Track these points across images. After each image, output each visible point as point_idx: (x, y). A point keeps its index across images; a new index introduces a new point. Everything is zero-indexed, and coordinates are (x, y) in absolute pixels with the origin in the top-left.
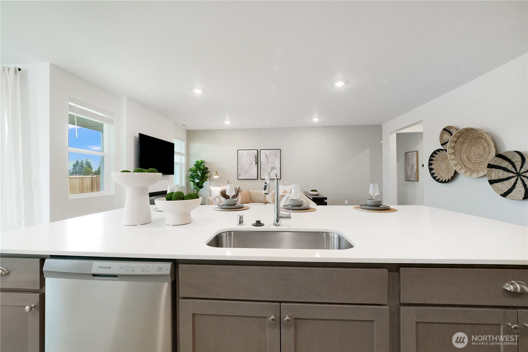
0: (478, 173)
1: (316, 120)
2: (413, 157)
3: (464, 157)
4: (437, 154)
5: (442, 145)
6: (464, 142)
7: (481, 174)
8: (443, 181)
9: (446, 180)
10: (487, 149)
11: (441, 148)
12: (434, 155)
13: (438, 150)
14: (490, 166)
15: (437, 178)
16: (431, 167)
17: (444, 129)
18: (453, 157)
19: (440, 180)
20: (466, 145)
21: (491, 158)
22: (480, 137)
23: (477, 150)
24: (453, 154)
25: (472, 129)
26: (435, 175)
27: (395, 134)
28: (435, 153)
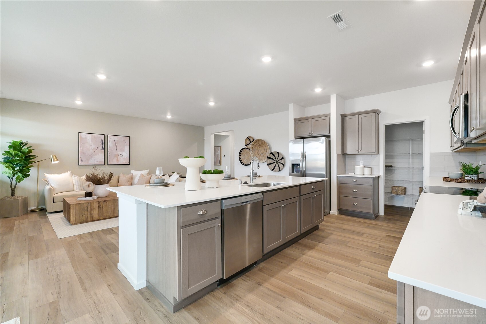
0: (262, 161)
1: (169, 117)
2: (218, 150)
3: (256, 152)
4: (243, 150)
5: (246, 145)
6: (256, 146)
7: (264, 161)
8: (246, 164)
9: (247, 164)
10: (266, 150)
11: (246, 147)
12: (242, 151)
13: (244, 148)
14: (268, 158)
15: (243, 163)
16: (240, 157)
17: (247, 138)
18: (252, 152)
19: (245, 164)
20: (257, 147)
21: (268, 154)
22: (263, 144)
23: (261, 150)
24: (252, 151)
25: (261, 140)
26: (242, 162)
27: (214, 134)
28: (242, 149)
